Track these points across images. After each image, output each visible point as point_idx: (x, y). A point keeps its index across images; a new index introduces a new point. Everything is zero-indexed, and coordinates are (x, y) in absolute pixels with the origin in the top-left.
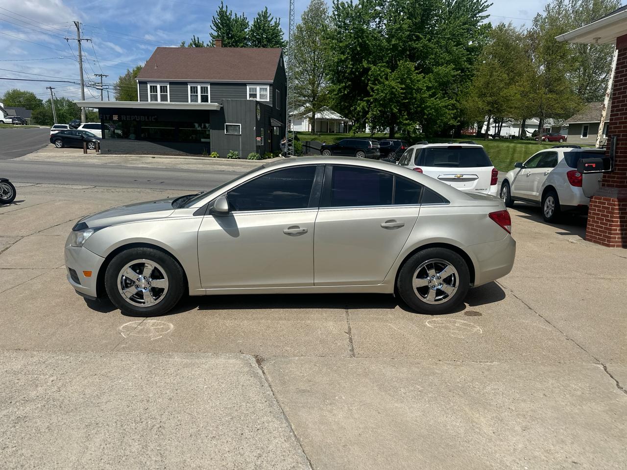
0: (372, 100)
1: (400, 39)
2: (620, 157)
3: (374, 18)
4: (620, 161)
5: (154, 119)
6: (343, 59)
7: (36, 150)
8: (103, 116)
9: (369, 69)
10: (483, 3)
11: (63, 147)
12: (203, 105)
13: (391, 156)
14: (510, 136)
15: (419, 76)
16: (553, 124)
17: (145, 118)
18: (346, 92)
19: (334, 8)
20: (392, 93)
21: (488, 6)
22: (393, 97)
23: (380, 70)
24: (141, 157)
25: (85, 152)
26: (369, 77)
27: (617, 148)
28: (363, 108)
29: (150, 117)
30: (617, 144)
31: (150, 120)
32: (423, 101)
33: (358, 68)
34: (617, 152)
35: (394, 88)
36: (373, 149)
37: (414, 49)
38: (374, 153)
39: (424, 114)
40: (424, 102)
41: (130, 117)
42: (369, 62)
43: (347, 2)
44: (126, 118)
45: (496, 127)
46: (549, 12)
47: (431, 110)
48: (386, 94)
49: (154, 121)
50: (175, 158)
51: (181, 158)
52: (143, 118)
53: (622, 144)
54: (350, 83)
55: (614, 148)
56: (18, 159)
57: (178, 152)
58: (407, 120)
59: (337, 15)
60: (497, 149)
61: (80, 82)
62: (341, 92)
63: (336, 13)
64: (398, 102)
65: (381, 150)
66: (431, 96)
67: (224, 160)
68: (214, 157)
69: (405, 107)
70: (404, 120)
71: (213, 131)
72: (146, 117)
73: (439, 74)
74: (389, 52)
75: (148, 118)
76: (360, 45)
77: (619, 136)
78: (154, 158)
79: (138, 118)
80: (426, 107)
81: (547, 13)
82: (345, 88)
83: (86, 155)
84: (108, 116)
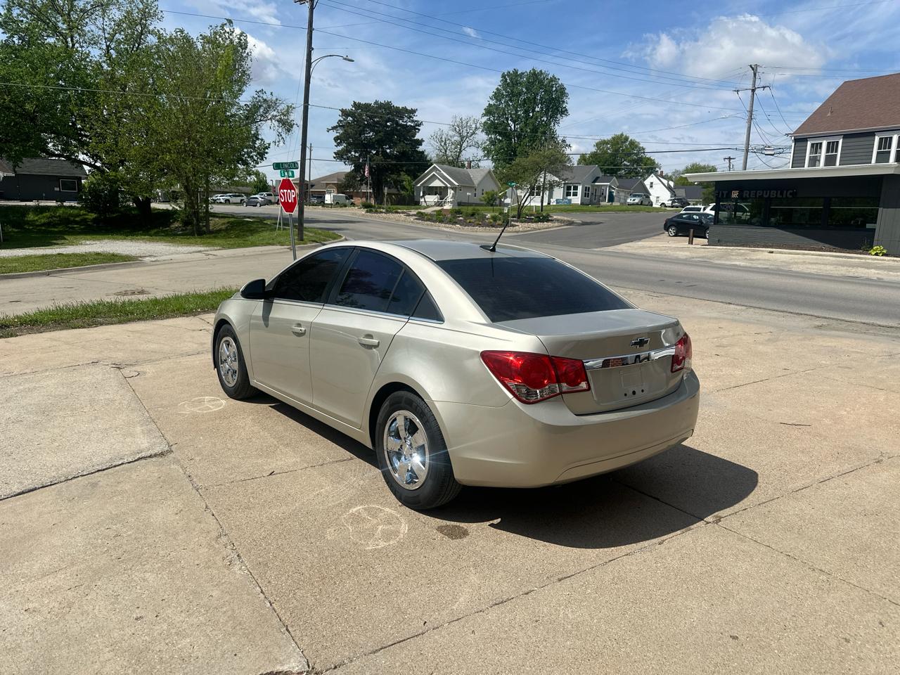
5: (791, 194)
7: (640, 239)
8: (719, 193)
11: (676, 235)
12: (880, 168)
17: (777, 194)
24: (754, 251)
25: (691, 242)
29: (785, 192)
31: (784, 196)
41: (756, 193)
44: (749, 195)
49: (791, 196)
50: (804, 254)
51: (813, 255)
52: (773, 194)
56: (611, 249)
57: (821, 245)
61: (743, 147)
67: (888, 261)
68: (876, 254)
71: (885, 209)
72: (779, 192)
75: (782, 194)
78: (772, 252)
79: (766, 194)
83: (690, 246)
84: (725, 192)
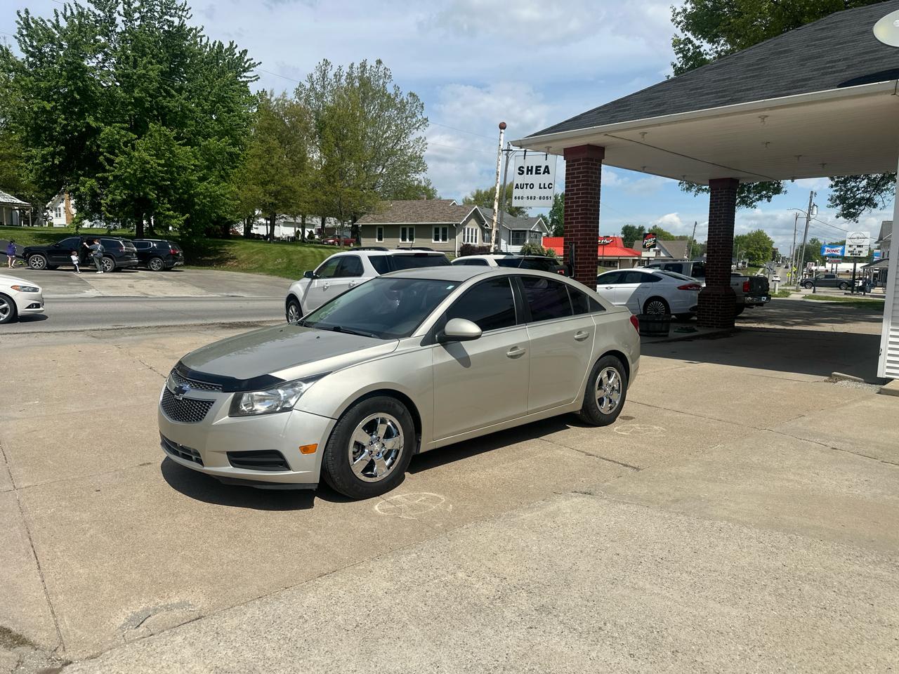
0: (111, 178)
1: (146, 90)
2: (580, 263)
3: (95, 52)
4: (580, 267)
6: (48, 108)
9: (98, 130)
10: (248, 60)
13: (156, 263)
14: (288, 237)
15: (184, 148)
16: (333, 223)
18: (56, 162)
19: (19, 23)
20: (144, 171)
21: (254, 65)
22: (145, 177)
23: (118, 133)
26: (99, 142)
27: (576, 255)
28: (92, 189)
30: (576, 251)
32: (188, 184)
33: (77, 126)
34: (576, 259)
35: (149, 163)
36: (127, 253)
37: (163, 108)
38: (129, 259)
39: (195, 204)
40: (192, 187)
42: (96, 119)
43: (49, 21)
45: (267, 224)
46: (313, 84)
47: (205, 198)
48: (135, 170)
53: (581, 251)
54: (63, 148)
55: (574, 255)
58: (169, 210)
59: (27, 35)
60: (301, 255)
62: (47, 161)
63: (25, 32)
64: (154, 183)
65: (139, 255)
66: (202, 179)
69: (163, 191)
70: (165, 210)
73: (209, 150)
74: (130, 107)
76: (78, 89)
77: (576, 243)
80: (198, 194)
81: (310, 84)
82: (53, 155)
